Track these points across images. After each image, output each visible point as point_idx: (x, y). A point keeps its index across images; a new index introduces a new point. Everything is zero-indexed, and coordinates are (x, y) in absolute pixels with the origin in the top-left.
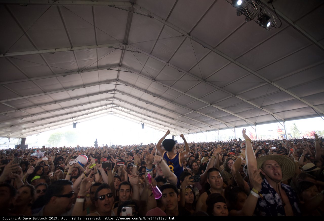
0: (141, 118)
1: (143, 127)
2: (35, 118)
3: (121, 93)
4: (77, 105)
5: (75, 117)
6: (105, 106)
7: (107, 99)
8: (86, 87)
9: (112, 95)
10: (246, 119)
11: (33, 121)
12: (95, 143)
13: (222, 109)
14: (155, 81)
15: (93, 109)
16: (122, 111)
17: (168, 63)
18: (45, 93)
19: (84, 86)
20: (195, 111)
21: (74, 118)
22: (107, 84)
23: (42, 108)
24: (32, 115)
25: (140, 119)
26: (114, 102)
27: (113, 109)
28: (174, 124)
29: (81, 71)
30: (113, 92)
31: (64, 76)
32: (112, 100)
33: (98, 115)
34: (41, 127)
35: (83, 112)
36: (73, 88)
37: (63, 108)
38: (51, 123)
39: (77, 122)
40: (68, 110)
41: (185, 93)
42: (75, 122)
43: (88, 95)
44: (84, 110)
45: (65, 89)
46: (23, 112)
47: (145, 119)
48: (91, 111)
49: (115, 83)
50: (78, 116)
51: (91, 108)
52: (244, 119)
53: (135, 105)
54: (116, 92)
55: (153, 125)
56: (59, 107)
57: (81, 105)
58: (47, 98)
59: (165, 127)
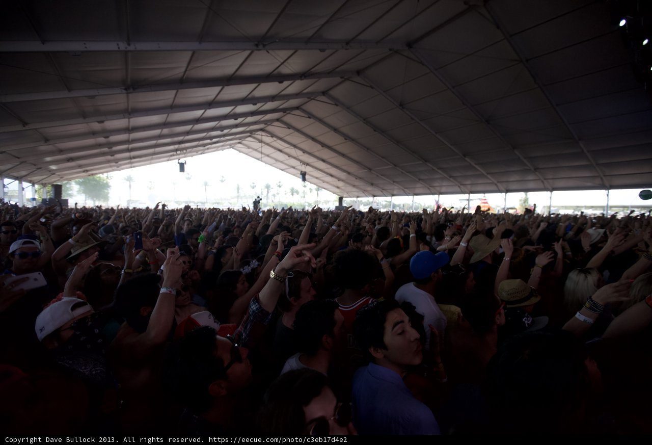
3: (307, 115)
10: (498, 182)
13: (475, 165)
14: (403, 108)
17: (454, 87)
20: (426, 161)
28: (360, 178)
41: (436, 133)
47: (308, 164)
52: (496, 182)
53: (313, 139)
59: (339, 180)
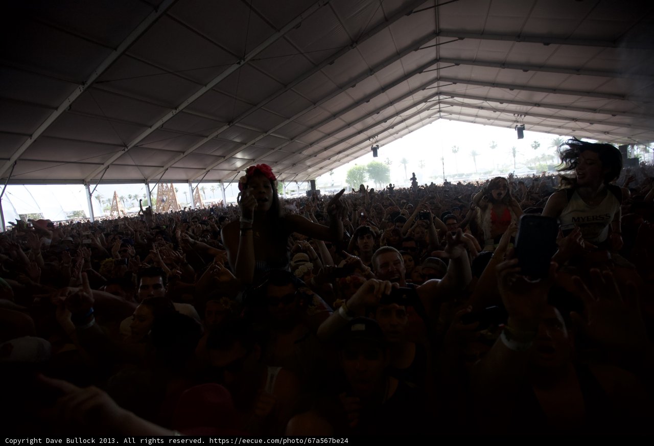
0: (514, 112)
1: (521, 135)
2: (316, 148)
3: (453, 63)
4: (370, 114)
5: (373, 136)
6: (424, 104)
7: (423, 87)
8: (374, 72)
9: (433, 75)
11: (315, 154)
12: (412, 181)
15: (401, 115)
16: (463, 105)
18: (315, 104)
19: (371, 71)
21: (371, 139)
22: (416, 50)
23: (319, 131)
24: (311, 144)
25: (511, 116)
26: (443, 89)
27: (442, 105)
29: (356, 42)
30: (434, 66)
31: (331, 63)
32: (435, 85)
33: (413, 124)
34: (327, 162)
35: (385, 125)
36: (353, 82)
37: (349, 125)
38: (339, 152)
39: (378, 146)
40: (359, 126)
42: (375, 146)
43: (384, 89)
44: (385, 120)
45: (341, 88)
46: (300, 142)
47: (526, 114)
48: (398, 119)
49: (433, 42)
50: (377, 134)
51: (397, 114)
53: (494, 84)
54: (442, 64)
55: (551, 126)
56: (342, 124)
57: (377, 111)
58: (320, 113)
